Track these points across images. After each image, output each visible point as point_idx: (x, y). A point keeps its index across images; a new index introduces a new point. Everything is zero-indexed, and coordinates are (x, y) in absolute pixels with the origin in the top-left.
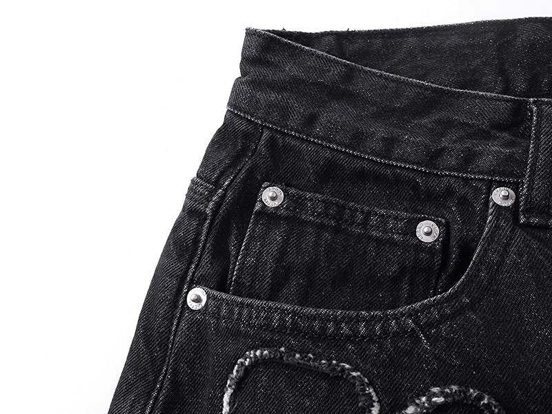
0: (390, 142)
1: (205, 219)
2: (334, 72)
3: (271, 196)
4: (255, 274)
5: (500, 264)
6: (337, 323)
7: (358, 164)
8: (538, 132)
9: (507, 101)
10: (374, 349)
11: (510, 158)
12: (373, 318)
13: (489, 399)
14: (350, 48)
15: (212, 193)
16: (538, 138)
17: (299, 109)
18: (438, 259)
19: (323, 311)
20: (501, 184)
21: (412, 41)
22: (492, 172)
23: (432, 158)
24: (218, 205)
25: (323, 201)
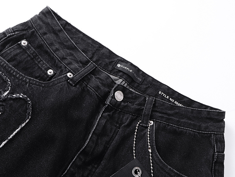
0: (57, 50)
1: (6, 37)
2: (58, 28)
3: (24, 43)
4: (7, 55)
5: (56, 84)
6: (14, 71)
7: (47, 49)
8: (87, 68)
9: (87, 59)
10: (17, 81)
11: (77, 69)
12: (22, 75)
13: (31, 103)
14: (67, 27)
15: (12, 32)
16: (85, 69)
17: (44, 30)
18: (48, 79)
19: (13, 67)
20: (71, 73)
21: (81, 35)
22: (72, 69)
23: (63, 59)
24: (11, 36)
25: (34, 51)
